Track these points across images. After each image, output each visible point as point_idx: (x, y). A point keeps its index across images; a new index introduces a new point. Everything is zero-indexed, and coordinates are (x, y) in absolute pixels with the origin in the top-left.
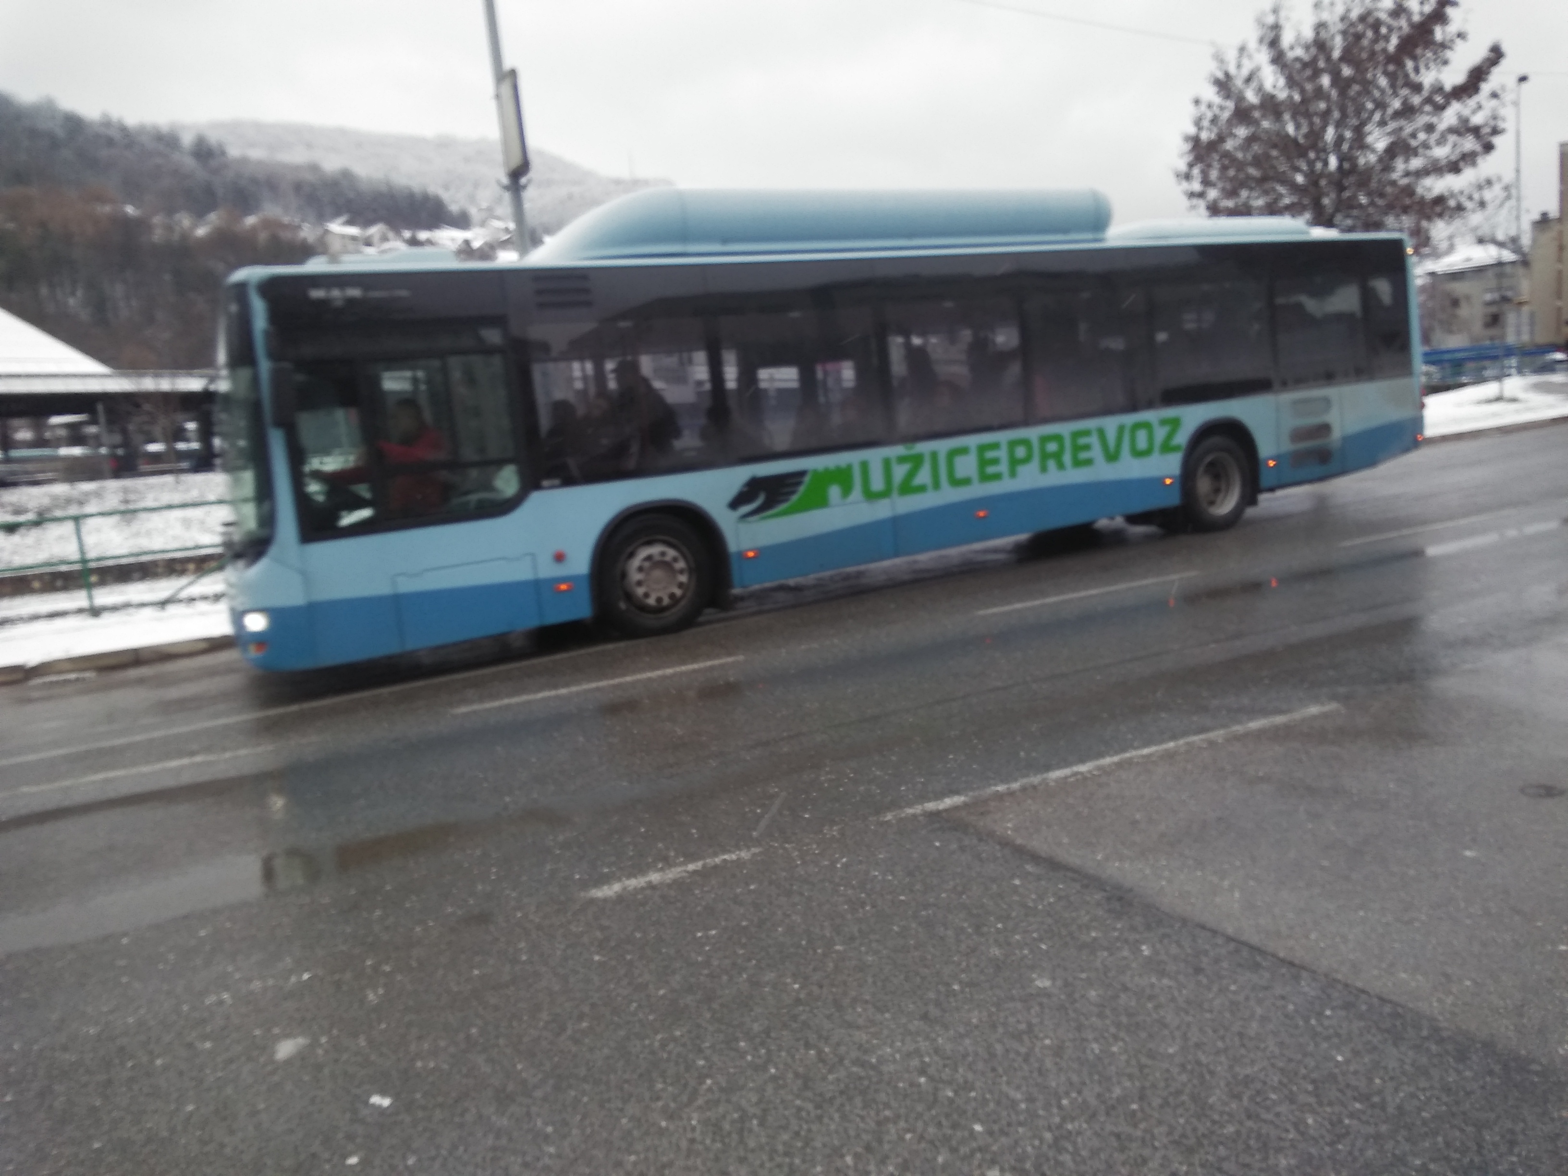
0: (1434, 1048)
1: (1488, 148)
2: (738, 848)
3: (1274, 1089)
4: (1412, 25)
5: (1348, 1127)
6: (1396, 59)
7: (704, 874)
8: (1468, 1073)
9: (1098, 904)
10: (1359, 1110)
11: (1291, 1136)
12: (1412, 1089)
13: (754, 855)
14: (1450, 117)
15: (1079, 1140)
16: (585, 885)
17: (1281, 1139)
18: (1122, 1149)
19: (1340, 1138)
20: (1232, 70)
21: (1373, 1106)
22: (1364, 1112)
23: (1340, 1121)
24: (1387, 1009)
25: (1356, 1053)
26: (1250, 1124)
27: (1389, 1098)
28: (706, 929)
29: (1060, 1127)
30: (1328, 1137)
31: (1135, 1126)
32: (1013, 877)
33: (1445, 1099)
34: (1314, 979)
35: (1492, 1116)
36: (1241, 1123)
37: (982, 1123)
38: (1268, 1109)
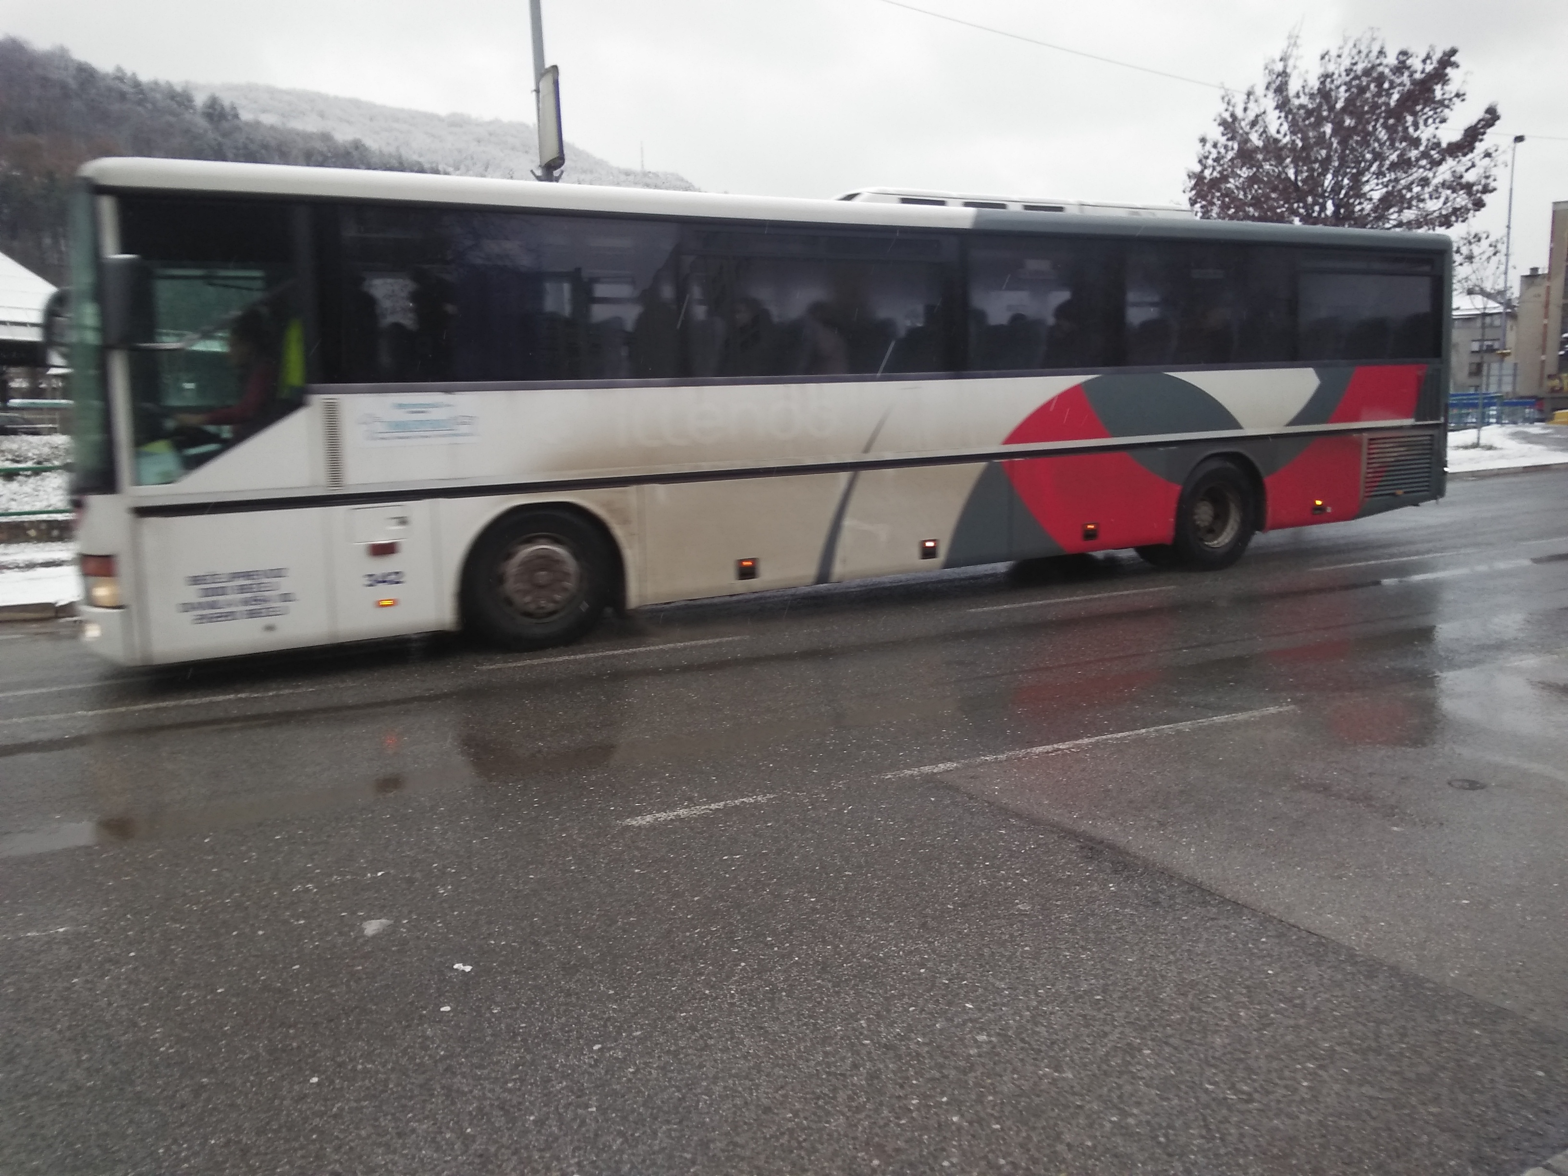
0: (1349, 968)
1: (1479, 205)
2: (754, 793)
3: (1215, 991)
4: (1414, 82)
5: (1273, 1019)
6: (1397, 114)
7: (727, 812)
8: (1374, 987)
9: (1072, 852)
10: (1282, 1008)
11: (1225, 1023)
12: (1327, 996)
13: (768, 799)
14: (1444, 172)
15: (1052, 1018)
16: (620, 816)
17: (1217, 1024)
18: (1087, 1026)
19: (1265, 1026)
20: (1239, 113)
21: (1295, 1006)
22: (1286, 1010)
23: (1267, 1015)
24: (1314, 940)
25: (1284, 969)
26: (1192, 1013)
27: (1308, 1002)
28: (732, 854)
29: (1036, 1008)
30: (1256, 1025)
31: (1099, 1010)
32: (999, 828)
33: (1353, 1004)
34: (1254, 915)
35: (1390, 1016)
36: (1185, 1012)
37: (972, 1002)
38: (1208, 1004)
